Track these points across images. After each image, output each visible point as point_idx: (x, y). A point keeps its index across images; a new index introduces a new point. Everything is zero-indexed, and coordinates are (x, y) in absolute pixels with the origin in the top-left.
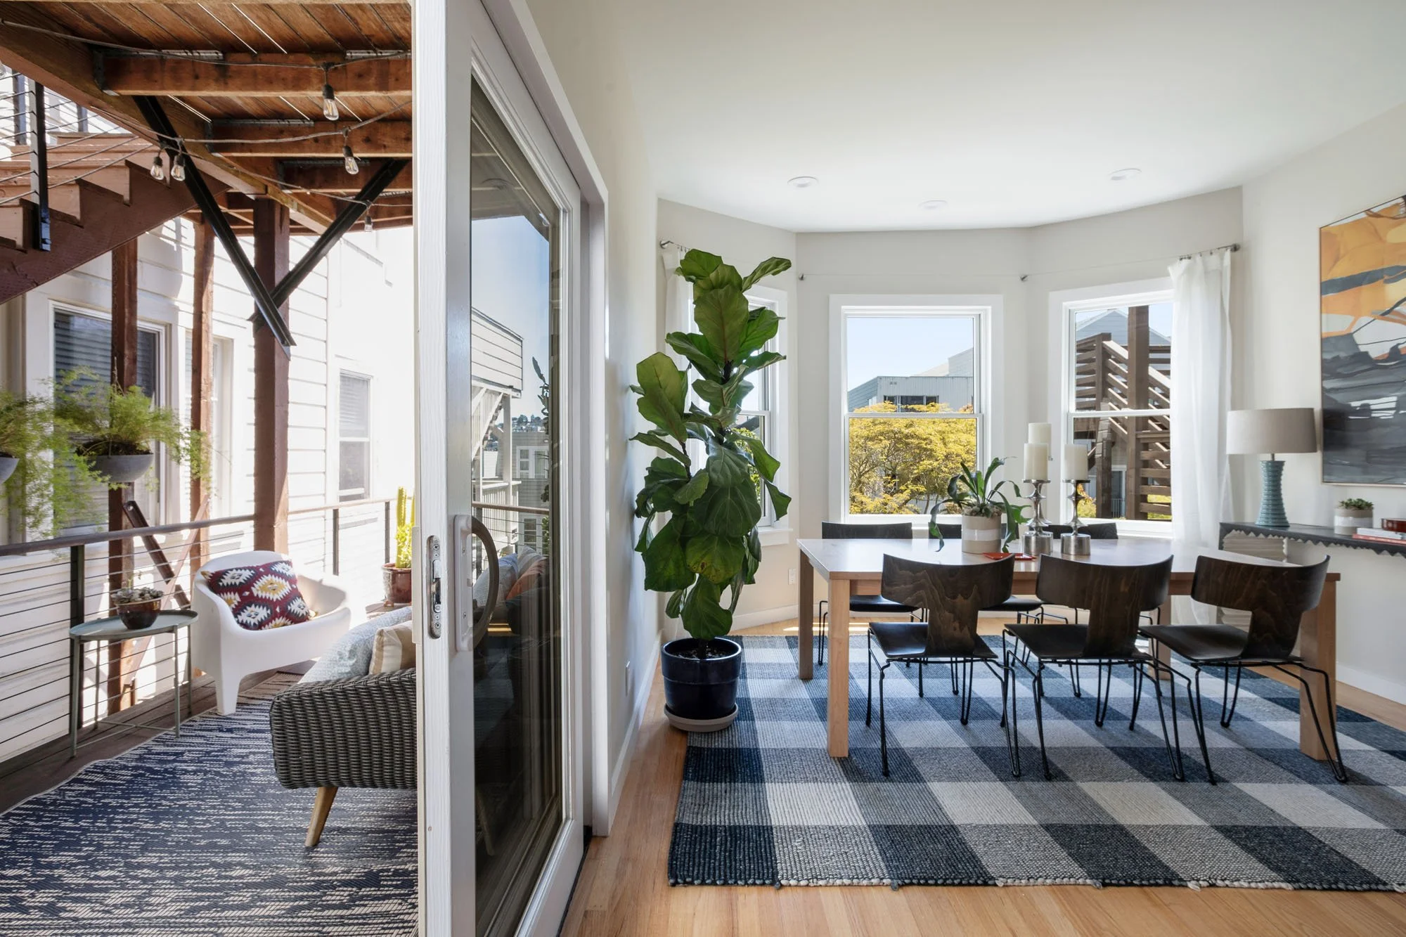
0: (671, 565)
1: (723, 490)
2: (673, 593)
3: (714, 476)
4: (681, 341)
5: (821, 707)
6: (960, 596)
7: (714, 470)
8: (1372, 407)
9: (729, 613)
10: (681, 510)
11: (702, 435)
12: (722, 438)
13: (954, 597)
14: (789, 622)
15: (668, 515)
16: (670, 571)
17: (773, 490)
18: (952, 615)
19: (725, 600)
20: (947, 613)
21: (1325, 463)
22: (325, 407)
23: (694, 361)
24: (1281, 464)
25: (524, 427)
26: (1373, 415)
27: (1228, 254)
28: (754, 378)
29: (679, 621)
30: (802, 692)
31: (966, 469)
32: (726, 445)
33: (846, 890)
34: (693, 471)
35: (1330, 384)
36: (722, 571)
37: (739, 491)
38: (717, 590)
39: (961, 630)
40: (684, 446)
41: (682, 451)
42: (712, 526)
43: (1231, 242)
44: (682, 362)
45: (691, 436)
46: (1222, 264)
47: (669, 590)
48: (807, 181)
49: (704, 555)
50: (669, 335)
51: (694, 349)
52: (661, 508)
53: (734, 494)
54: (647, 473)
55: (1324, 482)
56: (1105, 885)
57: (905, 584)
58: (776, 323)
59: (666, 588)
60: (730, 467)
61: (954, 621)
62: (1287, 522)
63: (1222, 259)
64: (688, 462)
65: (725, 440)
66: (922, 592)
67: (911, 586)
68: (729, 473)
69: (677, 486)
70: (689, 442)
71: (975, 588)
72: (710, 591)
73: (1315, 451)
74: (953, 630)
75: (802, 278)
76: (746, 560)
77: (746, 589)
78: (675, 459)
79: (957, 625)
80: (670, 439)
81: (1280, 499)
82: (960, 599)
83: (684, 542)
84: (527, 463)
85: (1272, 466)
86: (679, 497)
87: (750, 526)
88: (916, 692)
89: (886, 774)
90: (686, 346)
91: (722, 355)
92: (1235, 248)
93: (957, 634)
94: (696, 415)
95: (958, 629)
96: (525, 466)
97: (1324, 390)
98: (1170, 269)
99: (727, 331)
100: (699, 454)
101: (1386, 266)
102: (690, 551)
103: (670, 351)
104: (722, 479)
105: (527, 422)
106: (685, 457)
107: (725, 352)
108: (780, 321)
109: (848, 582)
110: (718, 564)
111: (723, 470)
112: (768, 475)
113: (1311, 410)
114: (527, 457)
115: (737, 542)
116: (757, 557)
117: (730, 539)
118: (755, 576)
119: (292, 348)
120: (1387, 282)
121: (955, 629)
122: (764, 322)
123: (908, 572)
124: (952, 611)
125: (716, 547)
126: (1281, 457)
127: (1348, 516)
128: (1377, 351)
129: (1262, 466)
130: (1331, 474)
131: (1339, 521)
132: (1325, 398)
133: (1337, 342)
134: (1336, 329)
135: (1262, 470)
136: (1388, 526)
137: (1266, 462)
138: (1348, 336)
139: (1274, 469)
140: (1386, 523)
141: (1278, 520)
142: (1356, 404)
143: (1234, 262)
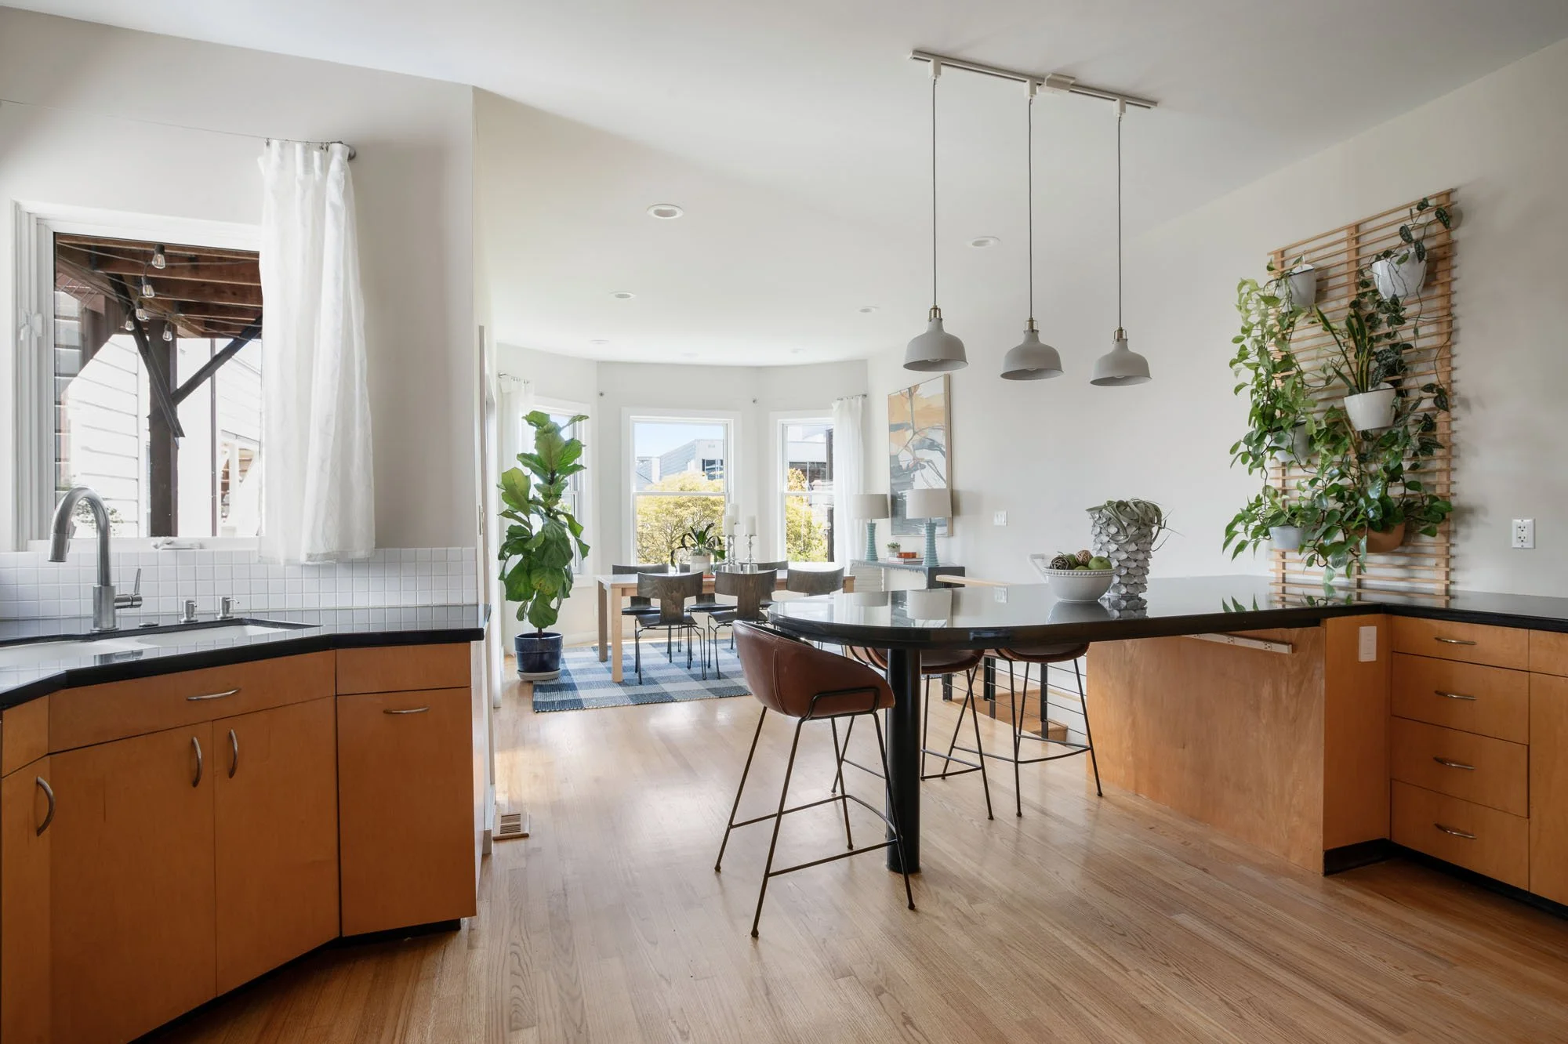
0: (522, 585)
1: (552, 542)
2: (522, 602)
3: (547, 535)
4: (526, 458)
5: (609, 669)
6: (674, 591)
7: (547, 532)
8: (903, 495)
9: (555, 611)
10: (527, 553)
11: (538, 512)
12: (551, 514)
13: (672, 592)
14: (594, 641)
15: (520, 557)
16: (521, 589)
17: (580, 542)
18: (672, 603)
19: (554, 604)
20: (669, 602)
21: (891, 524)
22: (137, 480)
23: (534, 470)
24: (875, 524)
27: (860, 398)
28: (569, 479)
29: (527, 620)
30: (602, 665)
31: (693, 530)
32: (552, 517)
33: (614, 709)
34: (534, 533)
35: (894, 481)
36: (551, 588)
37: (560, 543)
38: (548, 599)
39: (676, 608)
40: (528, 518)
41: (527, 520)
42: (546, 562)
43: (864, 393)
44: (527, 471)
45: (532, 513)
46: (857, 405)
47: (520, 600)
49: (541, 580)
50: (518, 455)
51: (533, 463)
52: (514, 552)
53: (558, 544)
54: (507, 534)
55: (891, 534)
56: (720, 697)
58: (581, 448)
59: (518, 599)
60: (556, 530)
62: (878, 558)
63: (858, 399)
64: (531, 527)
65: (552, 515)
66: (656, 591)
67: (651, 588)
68: (555, 533)
69: (525, 541)
70: (531, 516)
71: (682, 588)
72: (544, 599)
73: (888, 517)
74: (672, 610)
75: (602, 394)
76: (564, 584)
77: (565, 601)
78: (523, 525)
79: (674, 606)
80: (520, 514)
81: (874, 547)
82: (675, 593)
83: (529, 572)
86: (527, 546)
87: (566, 562)
88: (668, 661)
89: (641, 683)
90: (529, 462)
91: (550, 467)
92: (865, 396)
93: (675, 611)
94: (535, 501)
97: (892, 485)
98: (833, 404)
99: (553, 454)
100: (537, 523)
101: (904, 422)
102: (533, 576)
103: (520, 466)
104: (551, 536)
106: (529, 525)
107: (551, 464)
108: (583, 448)
109: (621, 589)
110: (549, 584)
111: (552, 532)
112: (576, 534)
113: (886, 495)
115: (559, 571)
116: (571, 581)
117: (555, 569)
118: (570, 592)
119: (180, 439)
120: (905, 430)
122: (574, 447)
123: (649, 581)
124: (672, 600)
125: (547, 575)
126: (875, 521)
127: (891, 551)
128: (904, 466)
129: (866, 526)
130: (894, 530)
131: (888, 554)
132: (891, 489)
133: (894, 458)
134: (894, 452)
135: (867, 528)
136: (901, 555)
137: (868, 524)
138: (897, 456)
139: (872, 527)
140: (901, 554)
141: (873, 556)
142: (899, 492)
143: (863, 404)
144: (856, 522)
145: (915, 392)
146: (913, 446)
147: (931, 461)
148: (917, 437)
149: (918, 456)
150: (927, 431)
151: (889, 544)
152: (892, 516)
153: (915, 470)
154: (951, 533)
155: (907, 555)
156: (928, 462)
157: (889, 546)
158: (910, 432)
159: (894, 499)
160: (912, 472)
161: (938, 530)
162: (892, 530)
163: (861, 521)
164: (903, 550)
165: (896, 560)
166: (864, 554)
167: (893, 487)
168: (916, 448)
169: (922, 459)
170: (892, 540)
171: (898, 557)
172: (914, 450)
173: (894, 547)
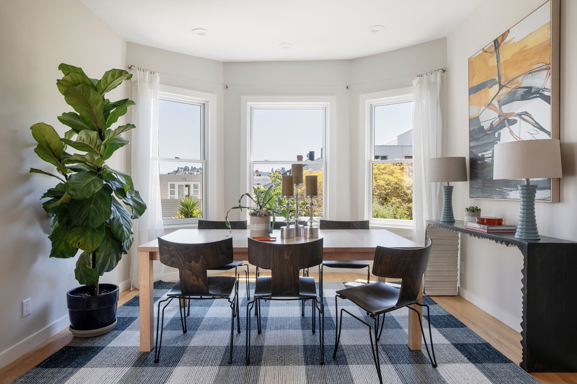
0: (63, 243)
1: (88, 201)
4: (71, 117)
6: (193, 261)
8: (485, 156)
13: (190, 262)
16: (62, 247)
18: (191, 272)
20: (187, 271)
21: (471, 187)
24: (452, 188)
25: (187, 173)
26: (485, 161)
27: (439, 74)
35: (473, 144)
37: (100, 202)
39: (197, 281)
42: (78, 221)
43: (442, 68)
46: (436, 79)
48: (203, 31)
49: (80, 238)
51: (78, 122)
53: (96, 204)
55: (470, 198)
57: (166, 254)
59: (62, 256)
61: (192, 276)
62: (454, 220)
63: (436, 75)
66: (174, 259)
67: (169, 255)
71: (202, 257)
73: (466, 180)
74: (193, 280)
75: (227, 87)
79: (195, 277)
81: (451, 207)
82: (193, 263)
84: (174, 191)
85: (448, 189)
89: (157, 362)
90: (73, 120)
92: (444, 71)
93: (195, 282)
95: (195, 280)
96: (173, 193)
97: (470, 148)
98: (413, 81)
99: (94, 111)
101: (489, 79)
102: (70, 235)
105: (189, 170)
107: (97, 124)
109: (148, 254)
113: (464, 159)
114: (174, 188)
115: (100, 230)
117: (96, 228)
120: (490, 88)
121: (194, 280)
123: (166, 247)
124: (190, 270)
126: (451, 184)
127: (469, 215)
128: (486, 126)
129: (443, 188)
130: (472, 193)
131: (466, 218)
132: (471, 152)
133: (474, 121)
134: (474, 114)
135: (443, 191)
136: (482, 222)
137: (445, 187)
138: (477, 118)
139: (449, 191)
140: (483, 220)
141: (449, 218)
142: (480, 155)
143: (442, 79)
144: (433, 184)
145: (502, 41)
146: (499, 101)
147: (526, 113)
148: (504, 91)
149: (504, 111)
150: (520, 79)
151: (468, 207)
152: (471, 179)
153: (502, 128)
154: (558, 198)
155: (490, 222)
156: (520, 115)
157: (468, 209)
158: (497, 87)
159: (474, 162)
160: (496, 131)
161: (539, 194)
162: (471, 192)
163: (439, 183)
164: (484, 215)
165: (476, 226)
166: (441, 213)
167: (473, 150)
168: (502, 104)
169: (511, 114)
170: (470, 203)
171: (478, 223)
172: (500, 106)
173: (474, 211)
